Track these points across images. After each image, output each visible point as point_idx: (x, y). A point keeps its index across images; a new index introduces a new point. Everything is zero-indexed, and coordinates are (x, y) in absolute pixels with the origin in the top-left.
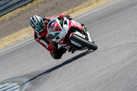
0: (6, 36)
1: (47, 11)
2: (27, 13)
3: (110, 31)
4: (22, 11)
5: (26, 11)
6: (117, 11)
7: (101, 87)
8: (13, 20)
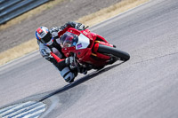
0: (28, 40)
1: (81, 8)
2: (55, 11)
3: (163, 34)
4: (48, 8)
5: (54, 8)
6: (172, 8)
7: (150, 106)
8: (37, 19)
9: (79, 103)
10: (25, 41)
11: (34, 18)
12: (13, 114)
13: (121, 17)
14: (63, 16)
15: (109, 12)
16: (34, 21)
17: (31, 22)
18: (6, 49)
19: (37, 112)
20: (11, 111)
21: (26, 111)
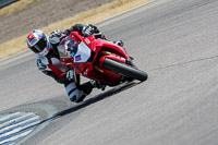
1: (76, 3)
2: (43, 5)
10: (7, 40)
11: (16, 13)
13: (130, 14)
14: (54, 11)
15: (113, 8)
16: (16, 17)
17: (13, 18)
21: (14, 123)
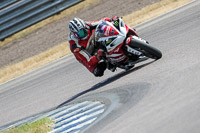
9: (141, 103)
12: (68, 115)
14: (124, 5)
17: (88, 12)
18: (60, 42)
19: (95, 114)
20: (65, 112)
21: (82, 112)
